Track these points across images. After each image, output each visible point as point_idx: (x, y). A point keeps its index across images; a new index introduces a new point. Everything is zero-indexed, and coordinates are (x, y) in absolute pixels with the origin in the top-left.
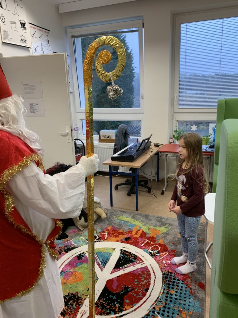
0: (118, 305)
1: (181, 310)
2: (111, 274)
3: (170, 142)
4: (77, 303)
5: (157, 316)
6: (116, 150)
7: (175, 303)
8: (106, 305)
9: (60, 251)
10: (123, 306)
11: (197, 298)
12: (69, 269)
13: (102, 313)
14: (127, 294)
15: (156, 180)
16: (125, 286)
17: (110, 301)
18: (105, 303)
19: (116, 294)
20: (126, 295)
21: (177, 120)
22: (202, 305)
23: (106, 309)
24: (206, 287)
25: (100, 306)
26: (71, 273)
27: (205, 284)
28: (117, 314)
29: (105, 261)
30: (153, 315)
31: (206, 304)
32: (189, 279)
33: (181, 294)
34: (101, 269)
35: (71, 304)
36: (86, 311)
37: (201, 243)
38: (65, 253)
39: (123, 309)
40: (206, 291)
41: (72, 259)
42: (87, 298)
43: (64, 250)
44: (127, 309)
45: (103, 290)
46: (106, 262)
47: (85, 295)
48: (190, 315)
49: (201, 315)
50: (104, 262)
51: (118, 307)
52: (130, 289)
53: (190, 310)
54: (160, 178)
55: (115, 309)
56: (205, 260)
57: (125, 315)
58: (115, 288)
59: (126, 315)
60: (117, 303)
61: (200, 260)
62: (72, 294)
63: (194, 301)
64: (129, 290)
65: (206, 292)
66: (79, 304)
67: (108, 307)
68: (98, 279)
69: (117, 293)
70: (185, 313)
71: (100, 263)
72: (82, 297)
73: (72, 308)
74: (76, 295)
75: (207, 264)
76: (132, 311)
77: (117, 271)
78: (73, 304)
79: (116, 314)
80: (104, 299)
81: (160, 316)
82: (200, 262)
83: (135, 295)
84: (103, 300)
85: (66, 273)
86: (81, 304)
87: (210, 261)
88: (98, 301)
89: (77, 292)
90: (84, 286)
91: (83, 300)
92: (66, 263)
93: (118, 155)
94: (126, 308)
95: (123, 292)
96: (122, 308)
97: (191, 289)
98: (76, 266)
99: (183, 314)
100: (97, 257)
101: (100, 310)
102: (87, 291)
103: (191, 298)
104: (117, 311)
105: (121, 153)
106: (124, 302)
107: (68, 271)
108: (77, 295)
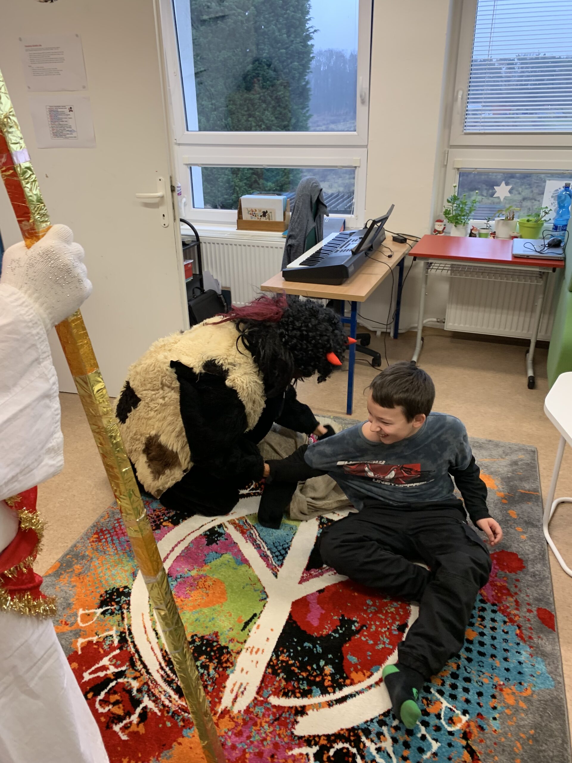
0: (329, 669)
1: (500, 685)
2: (300, 583)
3: (435, 231)
4: (218, 663)
5: (438, 700)
6: (292, 252)
7: (481, 664)
8: (297, 667)
9: (159, 520)
10: (344, 672)
11: (540, 650)
12: (186, 570)
13: (289, 691)
14: (350, 639)
15: (389, 333)
16: (343, 616)
17: (306, 659)
18: (295, 663)
19: (321, 638)
20: (348, 641)
21: (458, 169)
22: (556, 670)
23: (298, 680)
24: (558, 621)
25: (281, 672)
26: (195, 580)
27: (553, 613)
28: (329, 693)
29: (280, 548)
30: (427, 699)
31: (564, 667)
32: (512, 600)
33: (496, 641)
34: (272, 569)
35: (201, 664)
36: (244, 685)
37: (529, 501)
38: (170, 525)
39: (344, 682)
40: (559, 631)
41: (191, 542)
42: (244, 651)
43: (169, 518)
44: (356, 681)
45: (285, 627)
46: (283, 552)
47: (238, 642)
48: (525, 697)
49: (556, 698)
50: (279, 551)
51: (331, 675)
52: (356, 624)
53: (525, 685)
54: (402, 329)
55: (323, 680)
56: (546, 548)
57: (351, 696)
58: (315, 623)
59: (355, 696)
60: (326, 664)
61: (533, 547)
62: (202, 638)
63: (531, 659)
64: (353, 628)
65: (560, 636)
66: (224, 665)
67: (304, 674)
68: (267, 596)
69: (322, 636)
70: (513, 693)
71: (268, 553)
72: (231, 646)
73: (205, 677)
74: (214, 642)
75: (551, 558)
76: (370, 687)
77: (316, 576)
78: (209, 665)
79: (327, 695)
80: (290, 653)
81: (445, 699)
82: (534, 552)
83: (371, 642)
84: (289, 656)
85: (179, 580)
86: (229, 664)
87: (559, 550)
88: (274, 658)
89: (216, 634)
90: (231, 615)
91: (234, 655)
92: (178, 554)
93: (301, 264)
94: (352, 680)
95: (339, 634)
96: (342, 677)
97: (519, 627)
98: (205, 563)
99: (506, 696)
100: (258, 538)
101: (283, 683)
102: (242, 630)
103: (522, 652)
104: (328, 686)
105: (308, 260)
106: (345, 661)
107: (186, 575)
108: (217, 642)
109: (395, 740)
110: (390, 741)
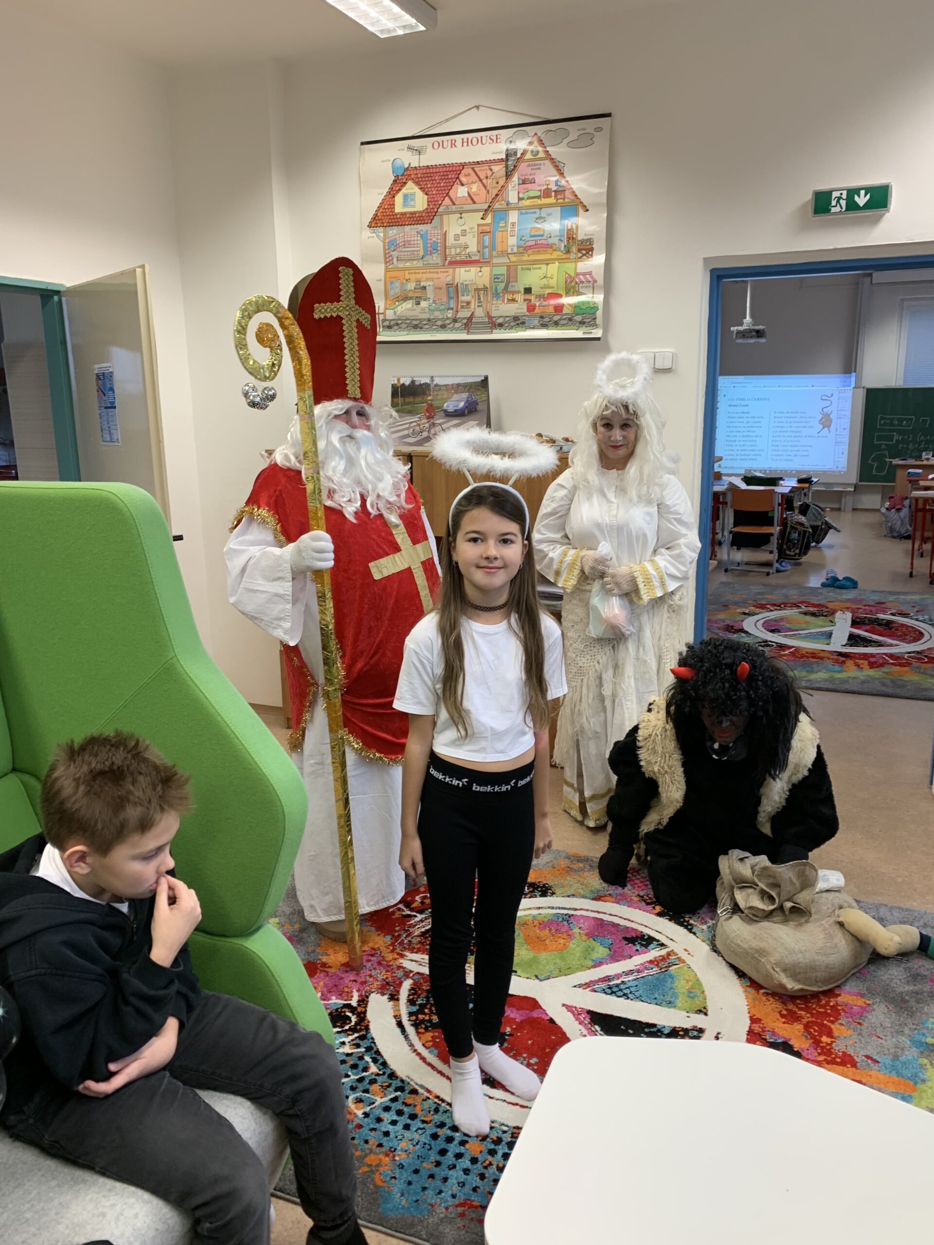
2: (564, 1005)
12: (583, 926)
26: (566, 932)
29: (627, 992)
34: (586, 984)
41: (628, 926)
50: (620, 990)
68: (542, 980)
71: (616, 982)
85: (565, 922)
98: (593, 937)
100: (645, 974)
107: (572, 926)
109: (348, 1055)
110: (350, 1051)
